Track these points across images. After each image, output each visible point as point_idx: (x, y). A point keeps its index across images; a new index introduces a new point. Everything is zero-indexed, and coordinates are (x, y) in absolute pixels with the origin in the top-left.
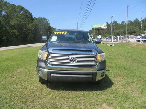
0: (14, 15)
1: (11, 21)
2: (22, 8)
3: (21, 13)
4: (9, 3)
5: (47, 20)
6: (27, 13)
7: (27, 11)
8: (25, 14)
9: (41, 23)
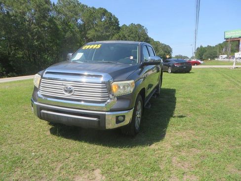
0: (93, 24)
1: (88, 32)
2: (104, 12)
3: (102, 20)
4: (87, 7)
5: (144, 28)
6: (111, 19)
7: (112, 16)
8: (109, 20)
9: (132, 33)
